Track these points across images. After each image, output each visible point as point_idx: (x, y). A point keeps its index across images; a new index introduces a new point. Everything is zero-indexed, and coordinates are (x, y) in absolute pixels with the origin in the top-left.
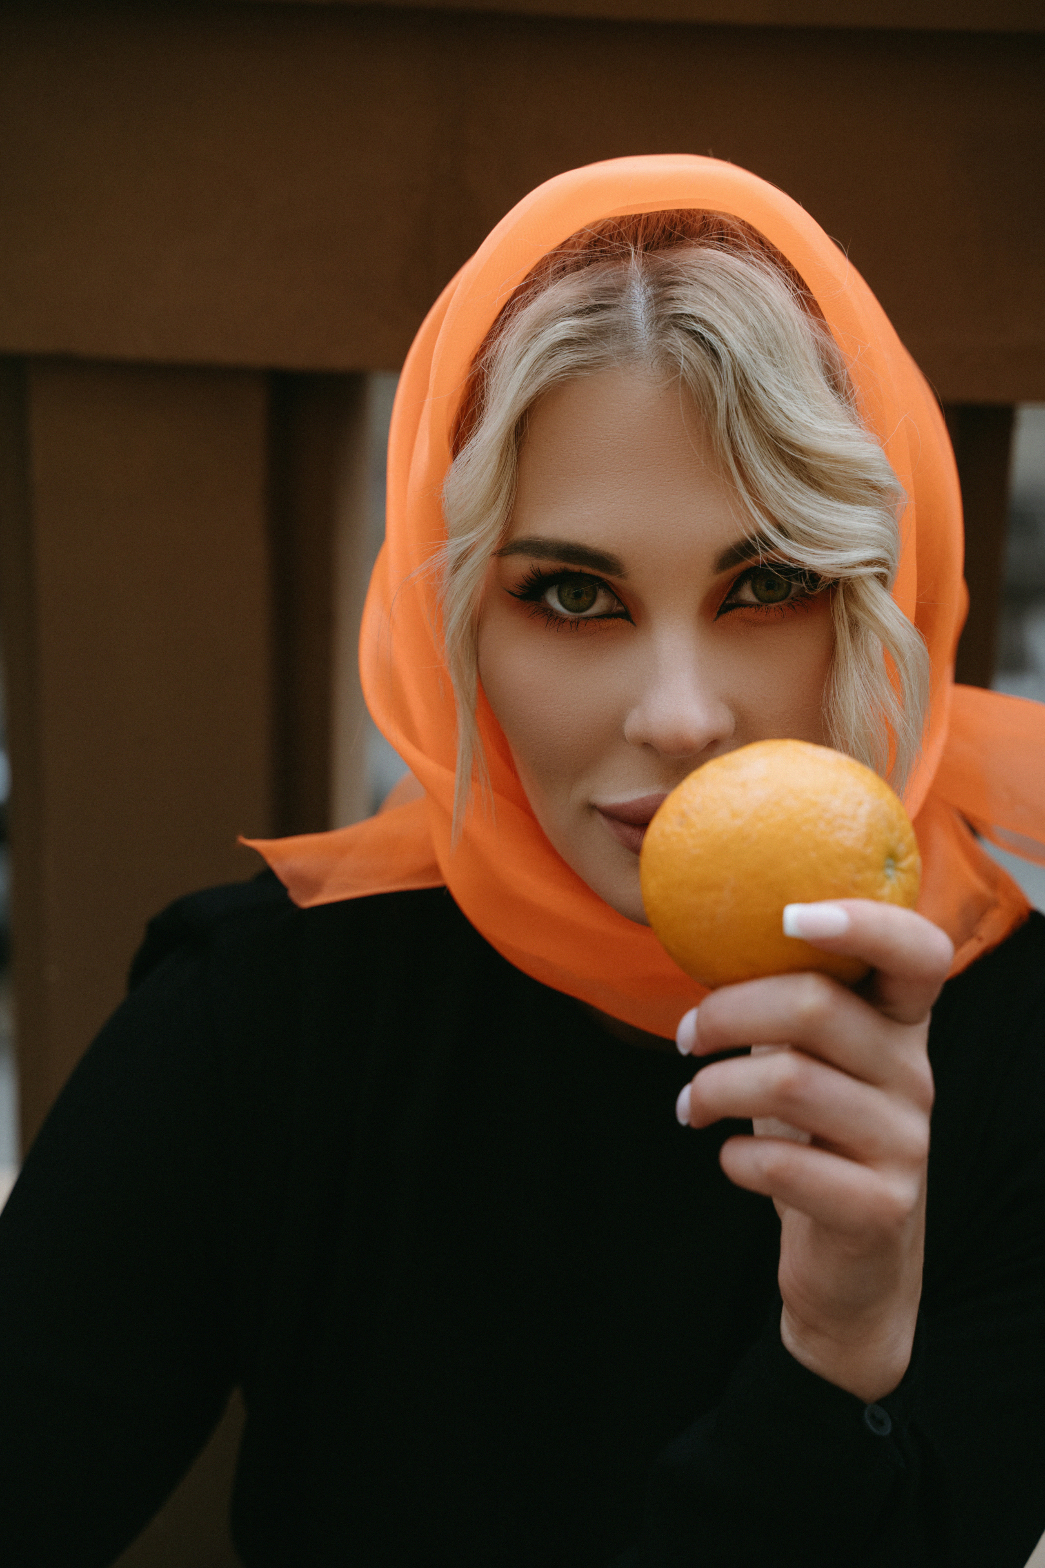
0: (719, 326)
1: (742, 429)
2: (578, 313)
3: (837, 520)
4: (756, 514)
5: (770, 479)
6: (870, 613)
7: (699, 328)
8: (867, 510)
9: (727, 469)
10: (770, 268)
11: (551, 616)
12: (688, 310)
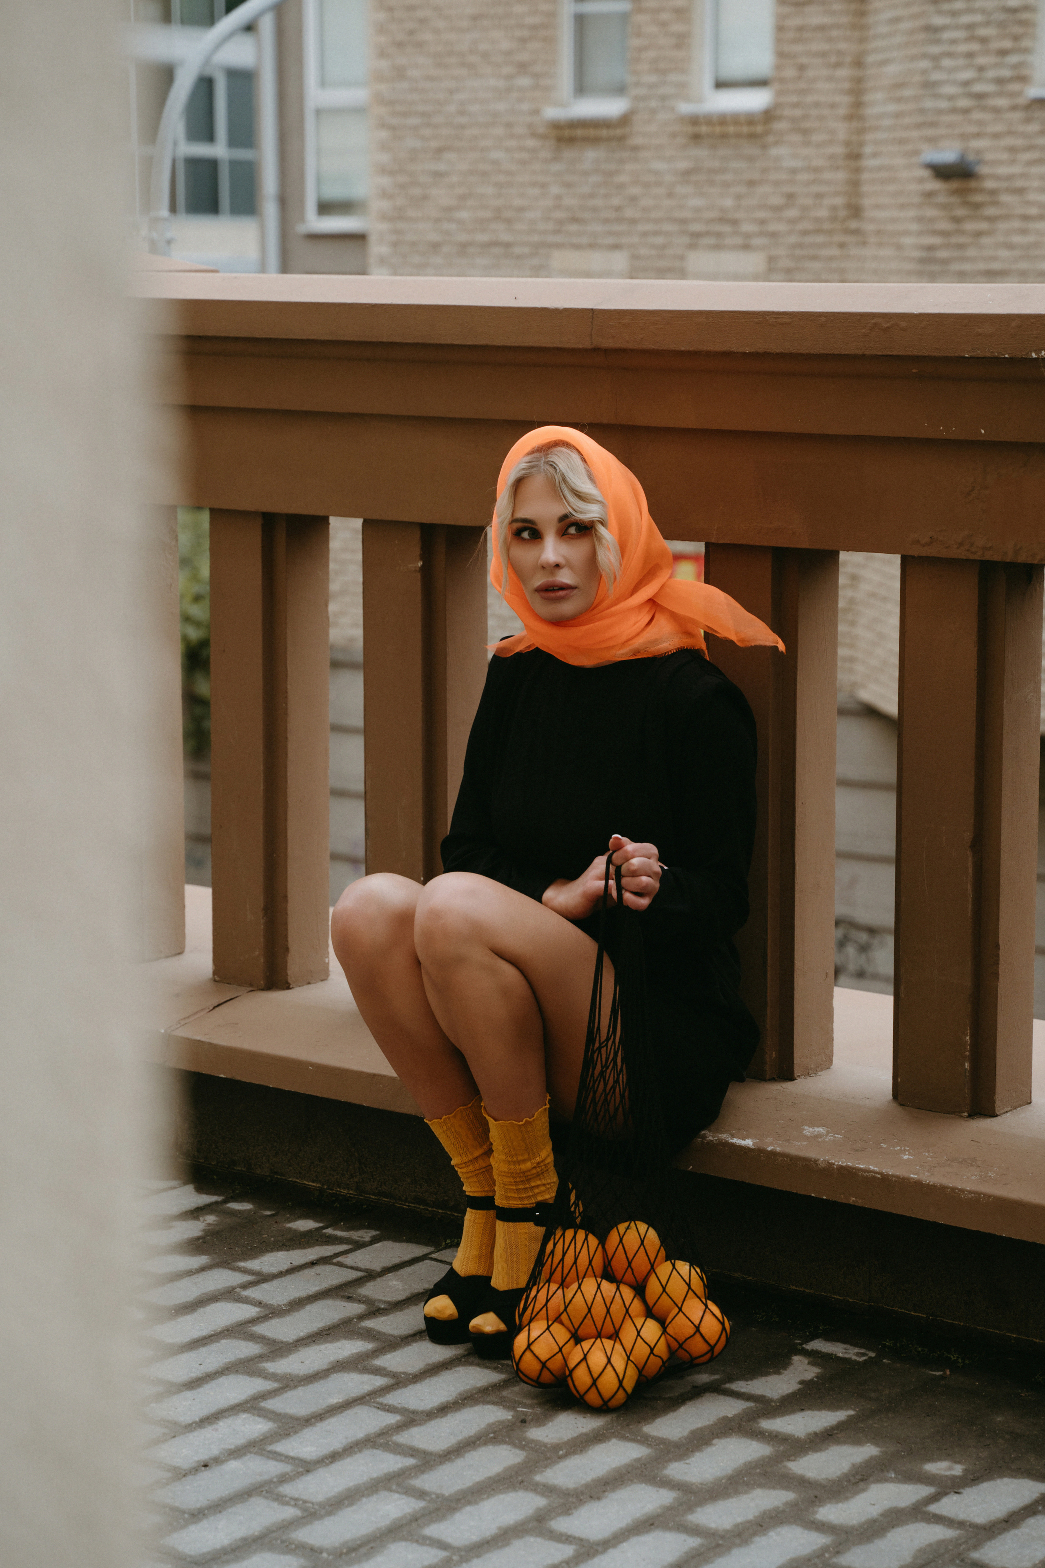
0: (557, 463)
1: (563, 486)
2: (526, 463)
3: (587, 507)
4: (569, 508)
5: (572, 500)
6: (600, 533)
7: (552, 464)
8: (596, 505)
9: (560, 496)
10: (574, 451)
11: (523, 539)
12: (550, 460)
